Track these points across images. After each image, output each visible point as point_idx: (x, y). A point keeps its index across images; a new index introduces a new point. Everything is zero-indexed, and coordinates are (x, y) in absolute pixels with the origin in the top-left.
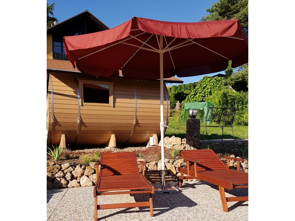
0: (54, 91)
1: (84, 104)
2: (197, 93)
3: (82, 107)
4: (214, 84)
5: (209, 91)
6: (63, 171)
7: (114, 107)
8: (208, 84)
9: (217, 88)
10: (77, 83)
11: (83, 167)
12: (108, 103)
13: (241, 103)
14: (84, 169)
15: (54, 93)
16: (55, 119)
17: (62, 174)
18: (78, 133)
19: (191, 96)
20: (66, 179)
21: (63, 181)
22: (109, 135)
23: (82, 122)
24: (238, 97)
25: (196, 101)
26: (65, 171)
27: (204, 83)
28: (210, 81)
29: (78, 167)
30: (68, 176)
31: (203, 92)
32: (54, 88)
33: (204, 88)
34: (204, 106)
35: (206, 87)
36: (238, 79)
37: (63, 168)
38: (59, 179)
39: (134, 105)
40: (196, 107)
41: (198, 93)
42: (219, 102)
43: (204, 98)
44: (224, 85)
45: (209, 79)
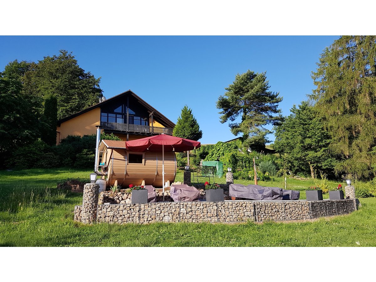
0: (114, 158)
1: (129, 164)
2: (213, 154)
3: (127, 166)
4: (225, 148)
5: (222, 152)
6: (118, 196)
7: (145, 165)
8: (221, 147)
9: (228, 150)
10: (126, 153)
11: (127, 194)
12: (142, 163)
13: (248, 162)
14: (128, 195)
15: (114, 159)
16: (113, 172)
17: (118, 197)
18: (124, 180)
19: (210, 156)
20: (119, 200)
21: (118, 201)
22: (141, 181)
23: (127, 174)
24: (244, 158)
25: (213, 160)
26: (119, 196)
27: (218, 147)
28: (222, 145)
29: (125, 194)
30: (120, 199)
31: (218, 154)
32: (114, 156)
33: (218, 150)
34: (216, 164)
35: (219, 149)
36: (252, 142)
37: (118, 195)
38: (116, 200)
39: (156, 164)
40: (211, 165)
41: (215, 154)
42: (229, 161)
43: (219, 158)
44: (234, 148)
45: (221, 144)
